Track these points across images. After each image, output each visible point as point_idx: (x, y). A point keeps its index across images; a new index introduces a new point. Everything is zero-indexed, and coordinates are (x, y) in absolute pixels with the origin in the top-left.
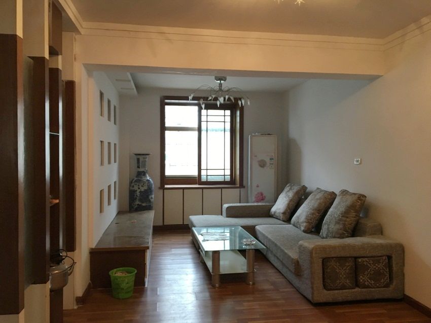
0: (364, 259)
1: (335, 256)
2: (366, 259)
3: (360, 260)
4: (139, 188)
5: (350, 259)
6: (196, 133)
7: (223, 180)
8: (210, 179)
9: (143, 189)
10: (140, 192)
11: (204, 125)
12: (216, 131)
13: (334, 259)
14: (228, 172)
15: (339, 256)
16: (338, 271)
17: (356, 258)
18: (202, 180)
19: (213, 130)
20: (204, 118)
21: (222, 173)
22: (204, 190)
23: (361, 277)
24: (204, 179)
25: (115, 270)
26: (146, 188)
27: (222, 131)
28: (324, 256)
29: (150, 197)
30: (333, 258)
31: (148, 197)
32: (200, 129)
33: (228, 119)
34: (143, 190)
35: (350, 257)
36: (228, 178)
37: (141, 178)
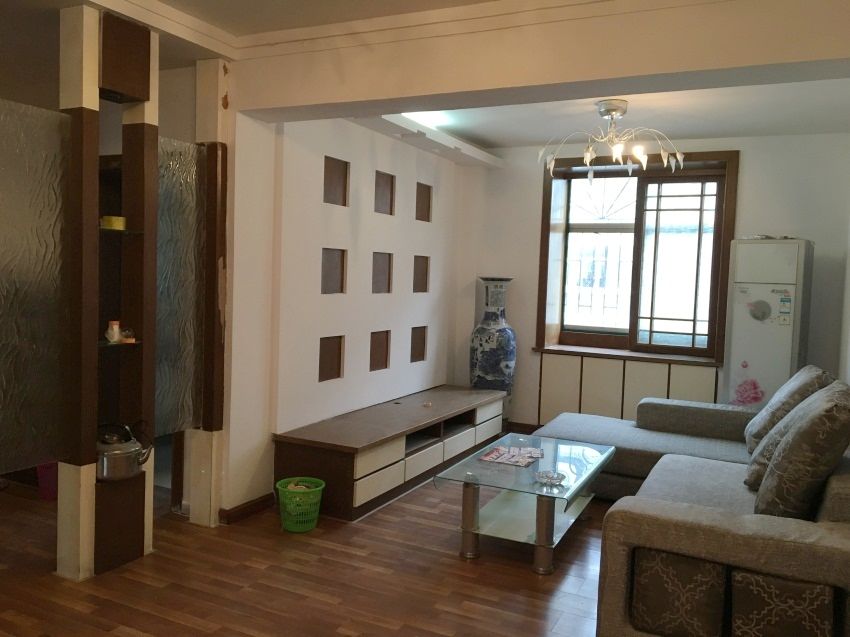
0: (753, 578)
1: (667, 547)
2: (760, 578)
3: (738, 576)
4: (481, 345)
5: (708, 566)
6: (630, 237)
7: (690, 345)
8: (658, 340)
9: (487, 347)
10: (482, 352)
11: (650, 219)
12: (679, 231)
13: (664, 555)
14: (703, 328)
15: (675, 551)
16: (670, 588)
17: (729, 569)
18: (640, 342)
19: (670, 230)
20: (651, 203)
21: (688, 328)
22: (628, 363)
23: (739, 622)
24: (643, 338)
25: (298, 479)
26: (493, 345)
27: (693, 231)
28: (636, 542)
29: (503, 365)
30: (659, 551)
31: (498, 363)
32: (639, 229)
33: (711, 203)
34: (487, 349)
35: (710, 562)
36: (702, 342)
37: (489, 325)
